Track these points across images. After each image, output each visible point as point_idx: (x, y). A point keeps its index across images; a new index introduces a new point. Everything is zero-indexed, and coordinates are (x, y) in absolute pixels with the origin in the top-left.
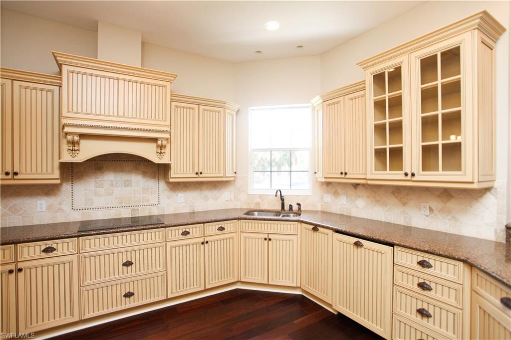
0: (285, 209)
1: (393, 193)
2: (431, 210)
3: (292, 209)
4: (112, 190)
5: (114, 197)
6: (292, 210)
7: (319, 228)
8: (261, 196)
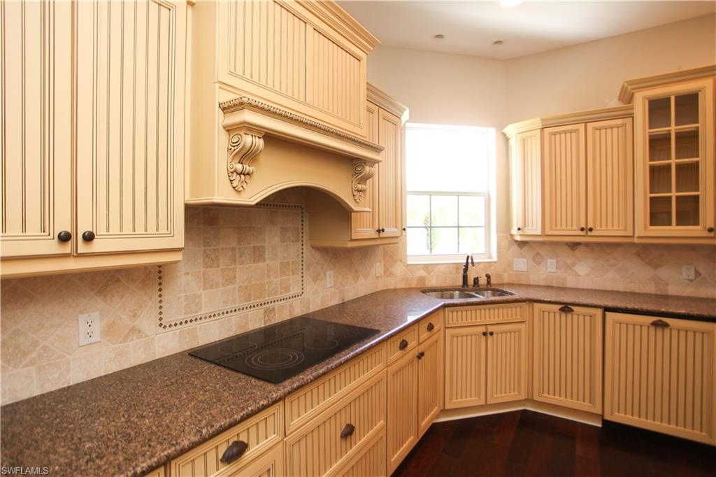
0: (469, 283)
1: (638, 254)
2: (697, 274)
3: (478, 284)
4: (234, 270)
5: (237, 286)
6: (478, 286)
7: (572, 307)
8: (426, 267)
